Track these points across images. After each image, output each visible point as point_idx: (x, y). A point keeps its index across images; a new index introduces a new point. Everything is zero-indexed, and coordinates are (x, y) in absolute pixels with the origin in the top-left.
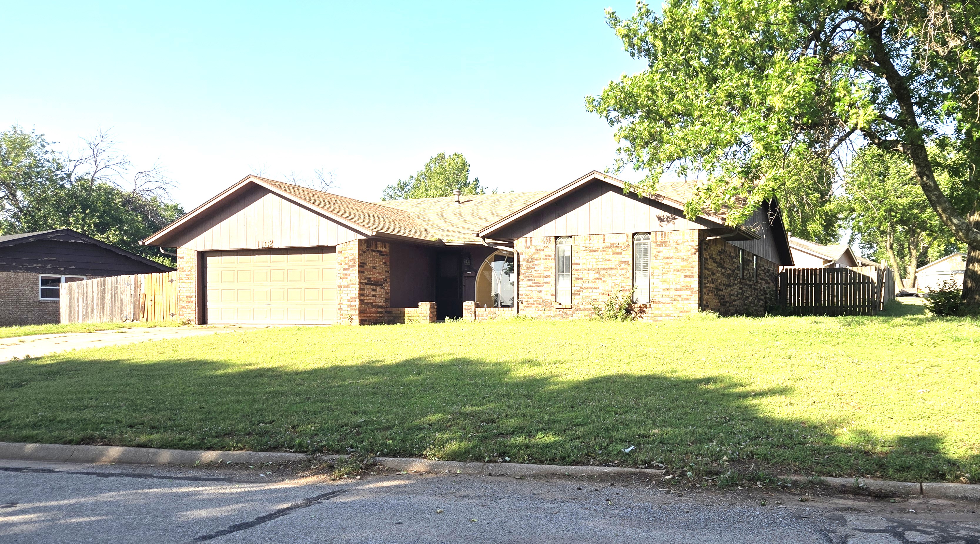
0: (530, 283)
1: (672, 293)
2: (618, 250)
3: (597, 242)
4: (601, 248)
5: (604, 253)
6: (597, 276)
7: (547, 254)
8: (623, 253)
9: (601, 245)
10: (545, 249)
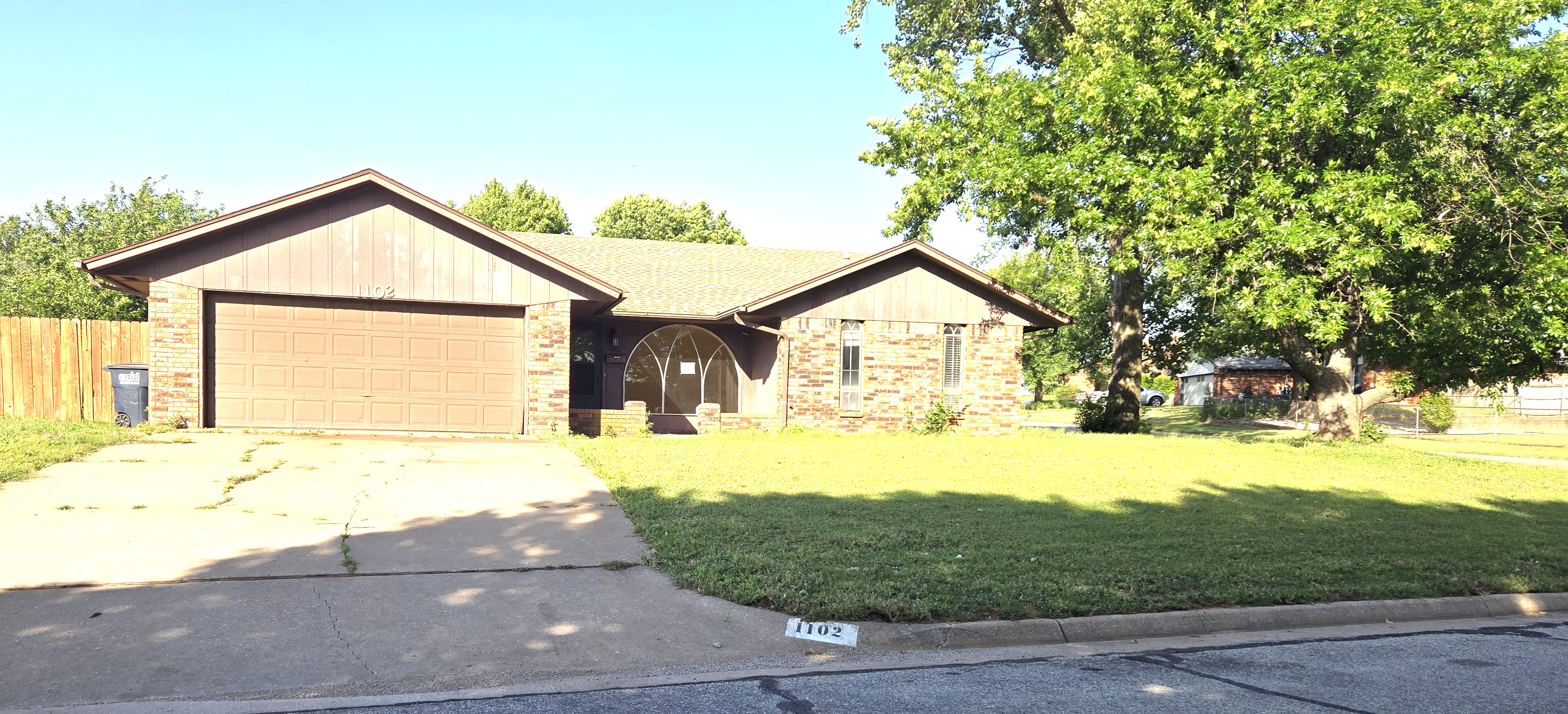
0: (805, 381)
1: (991, 402)
2: (926, 344)
3: (898, 332)
4: (904, 340)
5: (908, 347)
6: (898, 375)
7: (830, 342)
8: (932, 348)
9: (904, 337)
10: (827, 335)
